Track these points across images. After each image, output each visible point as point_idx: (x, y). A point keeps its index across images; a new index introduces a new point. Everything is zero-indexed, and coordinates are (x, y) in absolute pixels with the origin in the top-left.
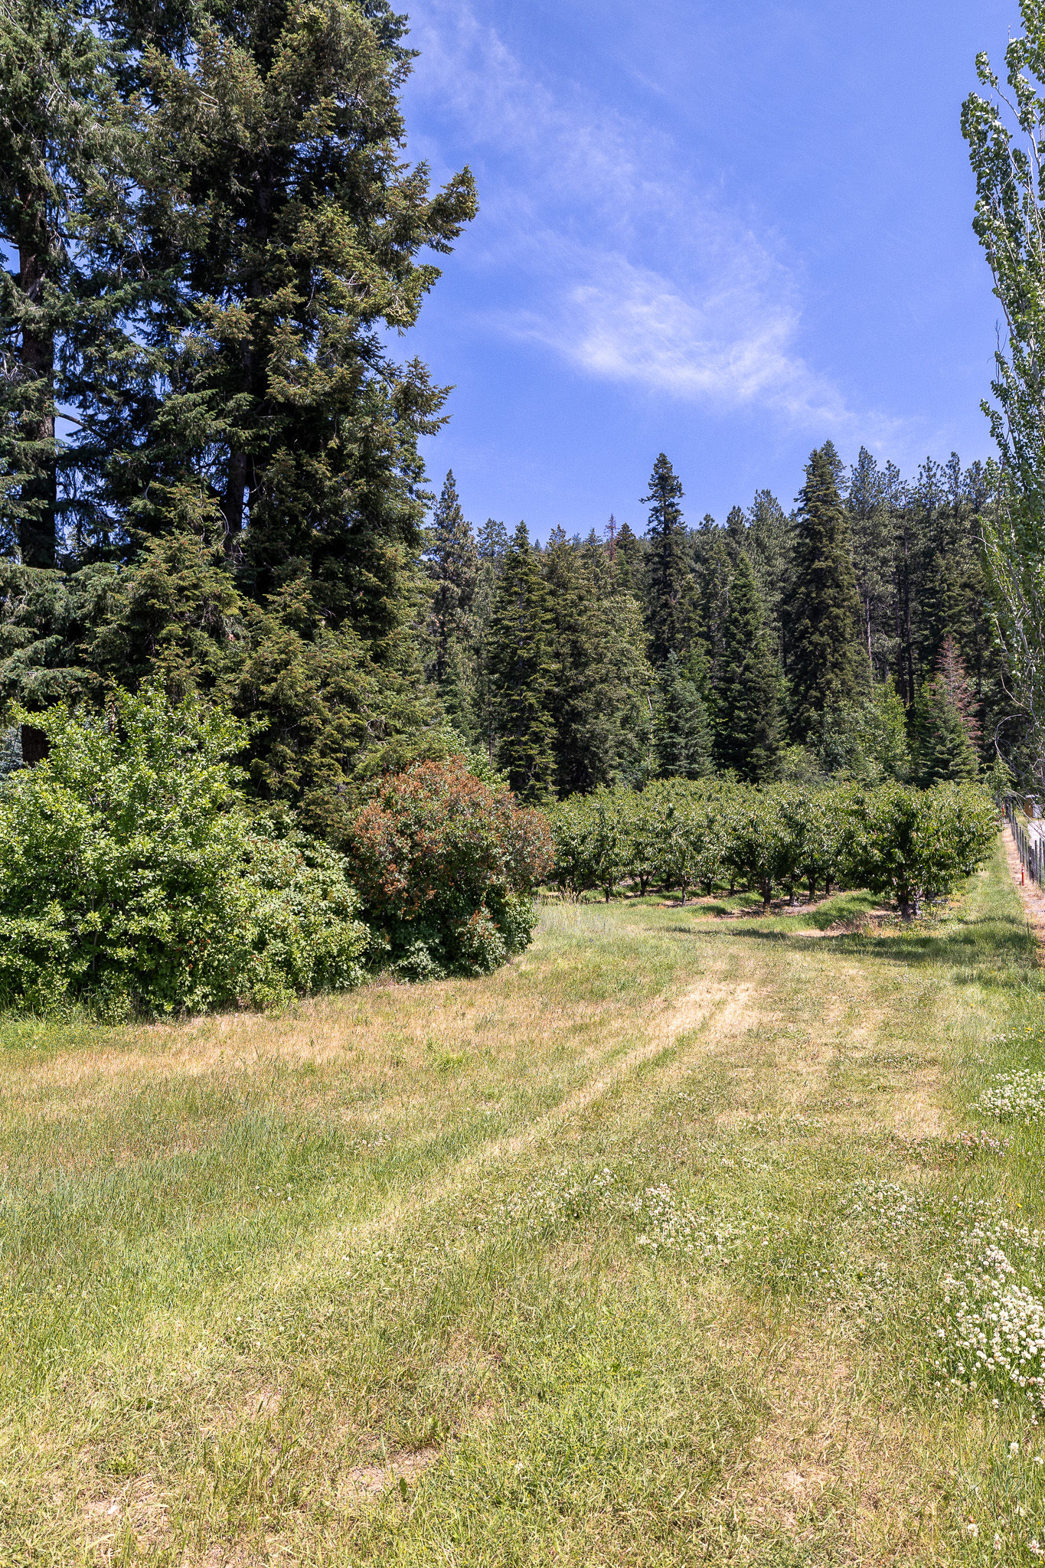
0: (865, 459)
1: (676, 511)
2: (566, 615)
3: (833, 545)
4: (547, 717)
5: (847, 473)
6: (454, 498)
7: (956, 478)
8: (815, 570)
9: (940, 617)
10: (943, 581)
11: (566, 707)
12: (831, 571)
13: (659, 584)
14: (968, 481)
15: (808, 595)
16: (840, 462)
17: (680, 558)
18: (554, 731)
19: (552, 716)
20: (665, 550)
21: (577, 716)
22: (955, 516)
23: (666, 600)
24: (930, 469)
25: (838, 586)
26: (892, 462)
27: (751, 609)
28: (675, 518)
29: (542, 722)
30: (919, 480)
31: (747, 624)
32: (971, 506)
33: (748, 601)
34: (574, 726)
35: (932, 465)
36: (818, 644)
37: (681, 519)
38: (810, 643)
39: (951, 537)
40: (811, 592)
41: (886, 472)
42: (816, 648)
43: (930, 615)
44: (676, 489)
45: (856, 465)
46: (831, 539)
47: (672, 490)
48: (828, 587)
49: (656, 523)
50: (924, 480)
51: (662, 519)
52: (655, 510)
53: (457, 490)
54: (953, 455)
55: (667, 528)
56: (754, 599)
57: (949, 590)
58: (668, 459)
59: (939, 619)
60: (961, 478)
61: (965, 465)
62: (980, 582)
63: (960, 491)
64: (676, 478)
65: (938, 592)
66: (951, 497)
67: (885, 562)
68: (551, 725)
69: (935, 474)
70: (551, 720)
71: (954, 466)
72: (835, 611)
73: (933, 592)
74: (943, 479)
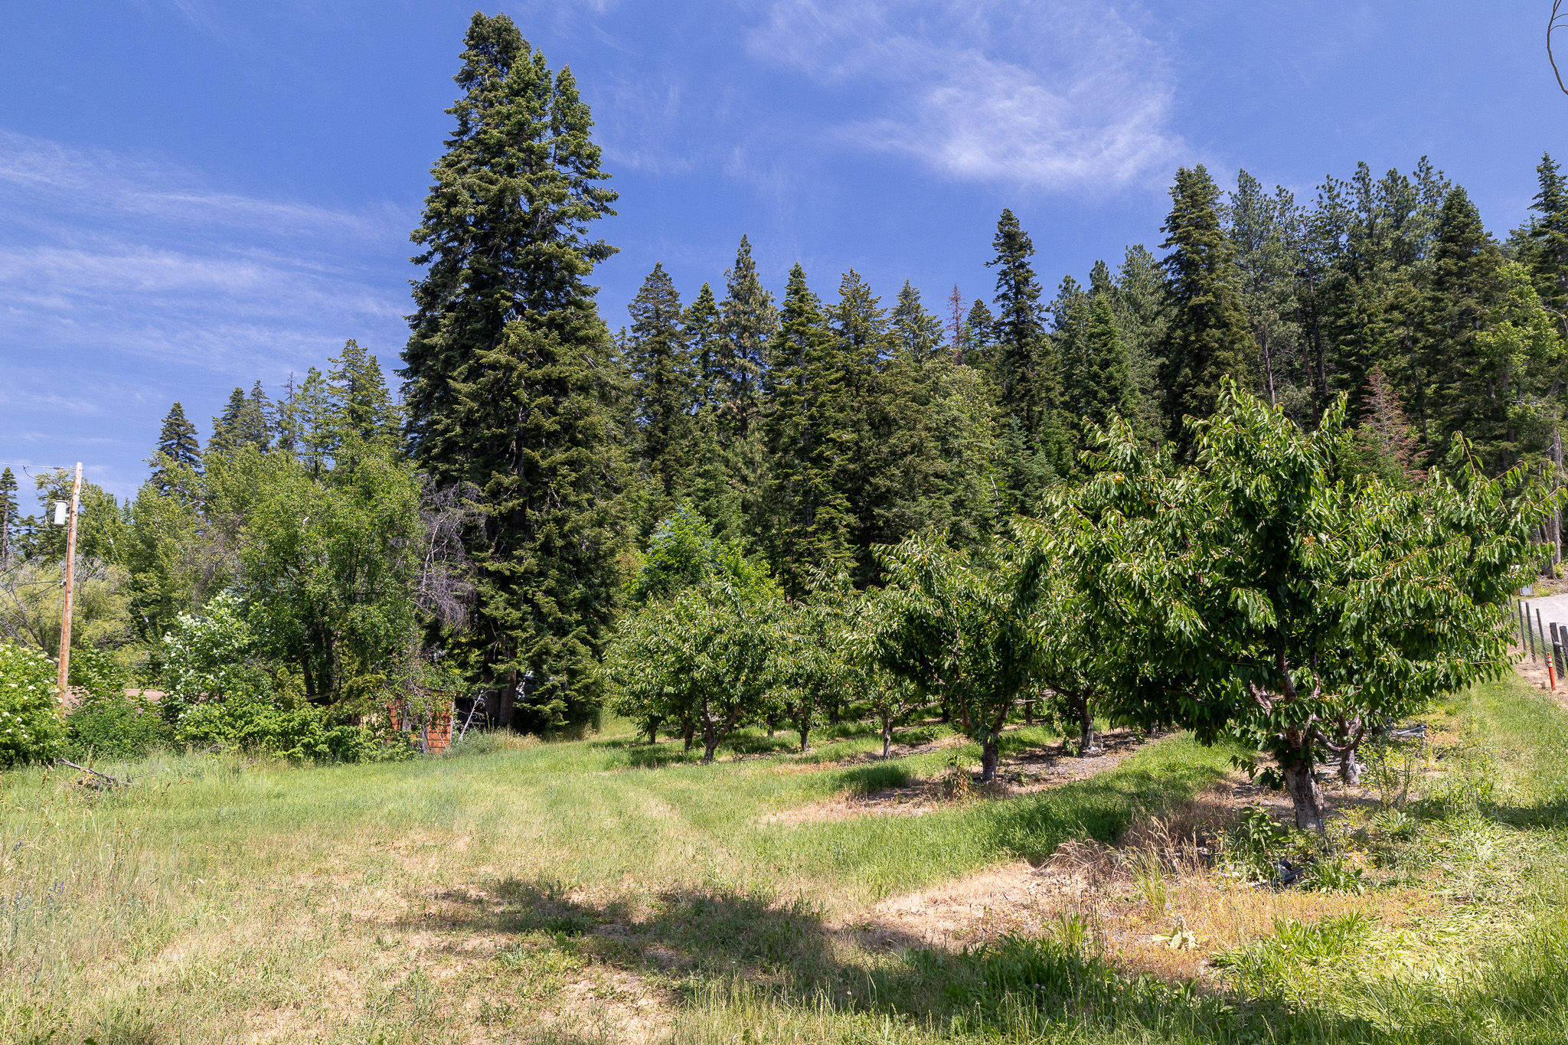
0: (1247, 184)
1: (1028, 271)
2: (860, 372)
3: (1214, 276)
4: (841, 500)
5: (1225, 200)
6: (749, 267)
7: (1367, 192)
8: (1192, 308)
9: (1362, 356)
10: (1361, 311)
11: (867, 487)
12: (1212, 307)
13: (1013, 356)
14: (1383, 193)
15: (1186, 339)
16: (1215, 187)
17: (1036, 324)
18: (851, 519)
19: (848, 499)
20: (1018, 316)
21: (884, 498)
22: (1370, 236)
23: (1023, 373)
24: (1331, 189)
25: (1223, 325)
26: (1282, 187)
27: (1114, 360)
28: (1026, 279)
29: (835, 507)
30: (1320, 203)
31: (1110, 378)
32: (1390, 220)
33: (1110, 351)
34: (876, 511)
35: (1333, 184)
36: (1203, 398)
37: (1033, 280)
38: (1194, 396)
39: (1367, 262)
40: (1189, 334)
41: (1277, 199)
42: (1201, 402)
43: (1350, 355)
44: (1026, 247)
45: (1236, 190)
46: (1211, 270)
47: (1022, 247)
48: (1211, 327)
49: (1006, 288)
50: (1326, 201)
51: (1012, 282)
52: (1004, 273)
53: (753, 257)
54: (1360, 165)
55: (1018, 292)
56: (1117, 348)
57: (1370, 322)
58: (1014, 215)
59: (1362, 358)
60: (1373, 191)
61: (1378, 176)
62: (1412, 301)
63: (1373, 206)
64: (1024, 234)
65: (1356, 326)
66: (1363, 215)
67: (1283, 298)
68: (848, 511)
69: (1338, 195)
70: (849, 504)
71: (1362, 178)
72: (1223, 354)
73: (1350, 327)
74: (1349, 198)
